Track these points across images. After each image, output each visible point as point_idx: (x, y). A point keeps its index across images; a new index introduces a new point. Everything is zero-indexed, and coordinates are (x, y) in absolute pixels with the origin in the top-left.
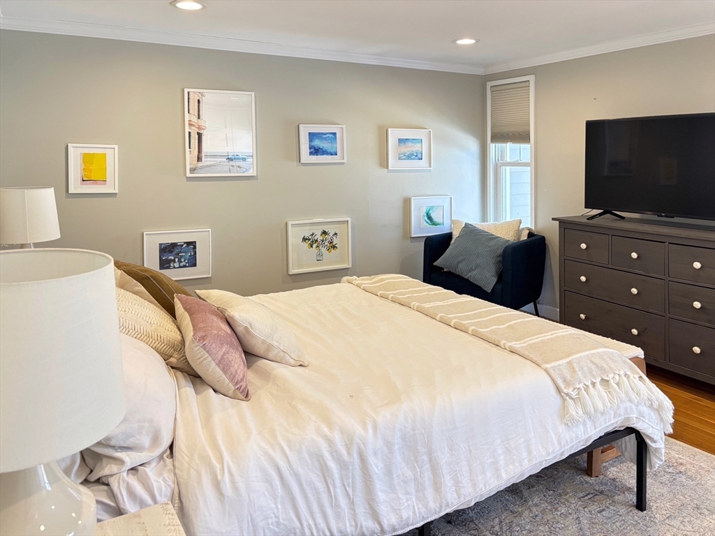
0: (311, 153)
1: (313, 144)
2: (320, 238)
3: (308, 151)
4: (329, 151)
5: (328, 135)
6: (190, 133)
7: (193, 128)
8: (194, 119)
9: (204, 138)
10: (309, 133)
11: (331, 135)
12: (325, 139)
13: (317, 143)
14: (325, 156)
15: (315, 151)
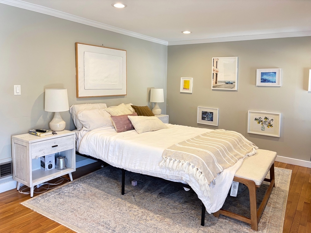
0: (261, 82)
1: (263, 77)
2: (264, 120)
3: (260, 80)
4: (271, 81)
5: (271, 73)
6: (213, 73)
7: (214, 71)
8: (215, 68)
9: (218, 75)
10: (261, 73)
11: (273, 73)
12: (270, 75)
13: (265, 77)
14: (269, 83)
15: (264, 81)
